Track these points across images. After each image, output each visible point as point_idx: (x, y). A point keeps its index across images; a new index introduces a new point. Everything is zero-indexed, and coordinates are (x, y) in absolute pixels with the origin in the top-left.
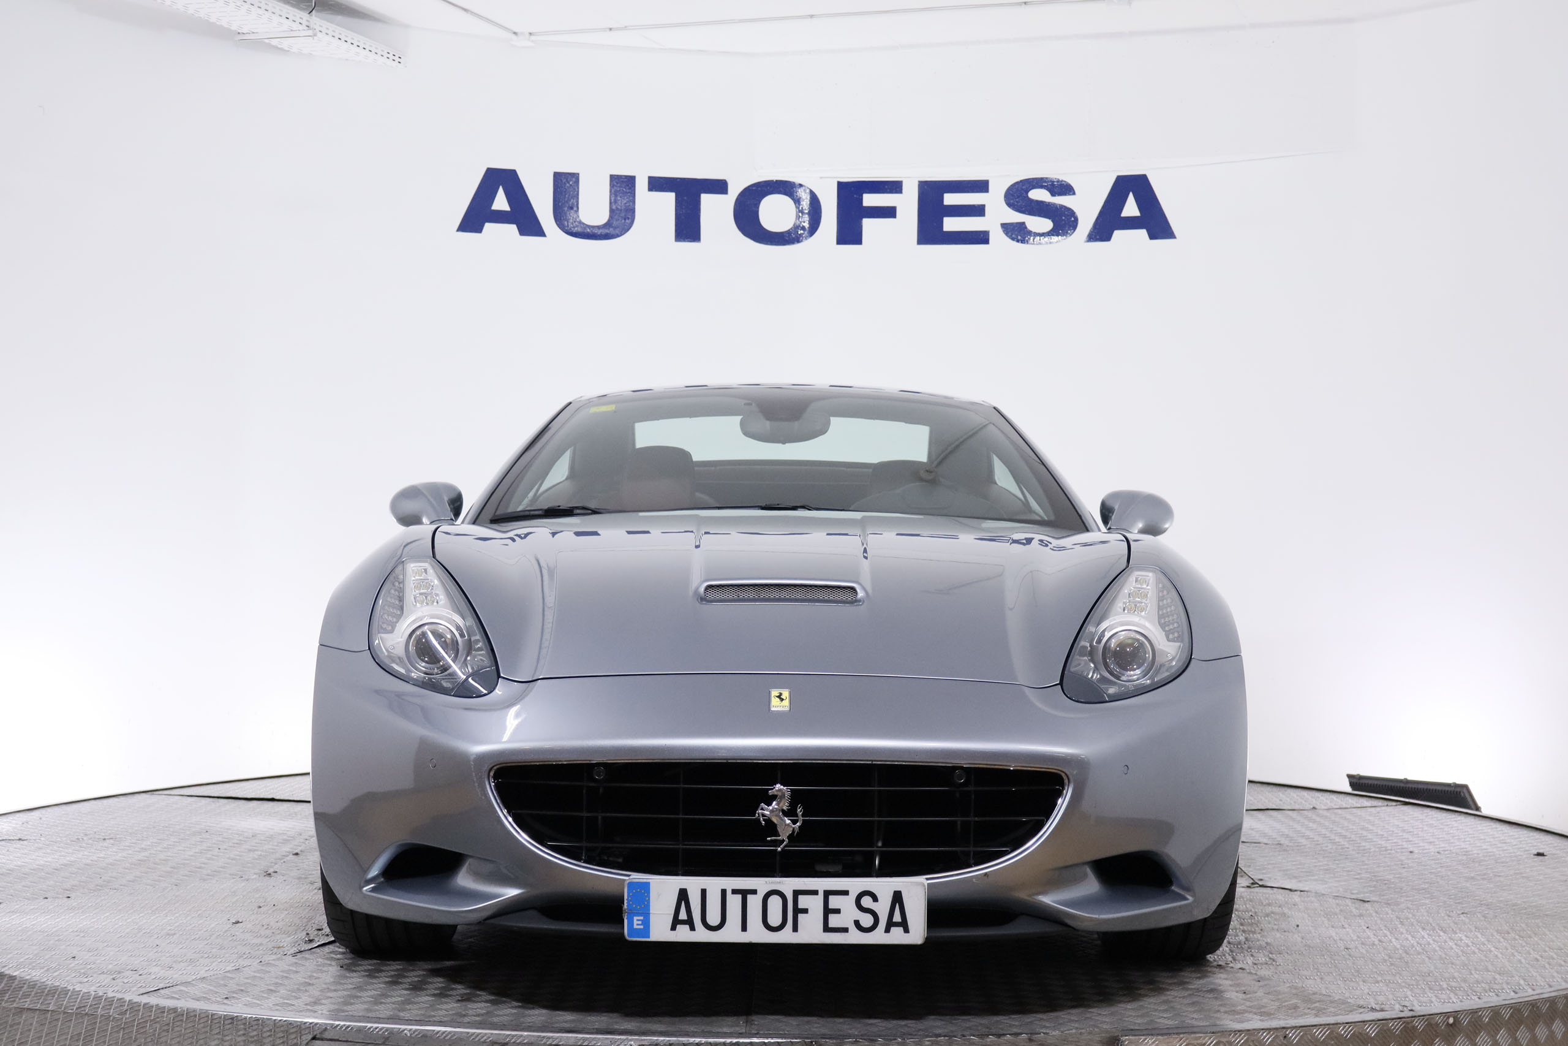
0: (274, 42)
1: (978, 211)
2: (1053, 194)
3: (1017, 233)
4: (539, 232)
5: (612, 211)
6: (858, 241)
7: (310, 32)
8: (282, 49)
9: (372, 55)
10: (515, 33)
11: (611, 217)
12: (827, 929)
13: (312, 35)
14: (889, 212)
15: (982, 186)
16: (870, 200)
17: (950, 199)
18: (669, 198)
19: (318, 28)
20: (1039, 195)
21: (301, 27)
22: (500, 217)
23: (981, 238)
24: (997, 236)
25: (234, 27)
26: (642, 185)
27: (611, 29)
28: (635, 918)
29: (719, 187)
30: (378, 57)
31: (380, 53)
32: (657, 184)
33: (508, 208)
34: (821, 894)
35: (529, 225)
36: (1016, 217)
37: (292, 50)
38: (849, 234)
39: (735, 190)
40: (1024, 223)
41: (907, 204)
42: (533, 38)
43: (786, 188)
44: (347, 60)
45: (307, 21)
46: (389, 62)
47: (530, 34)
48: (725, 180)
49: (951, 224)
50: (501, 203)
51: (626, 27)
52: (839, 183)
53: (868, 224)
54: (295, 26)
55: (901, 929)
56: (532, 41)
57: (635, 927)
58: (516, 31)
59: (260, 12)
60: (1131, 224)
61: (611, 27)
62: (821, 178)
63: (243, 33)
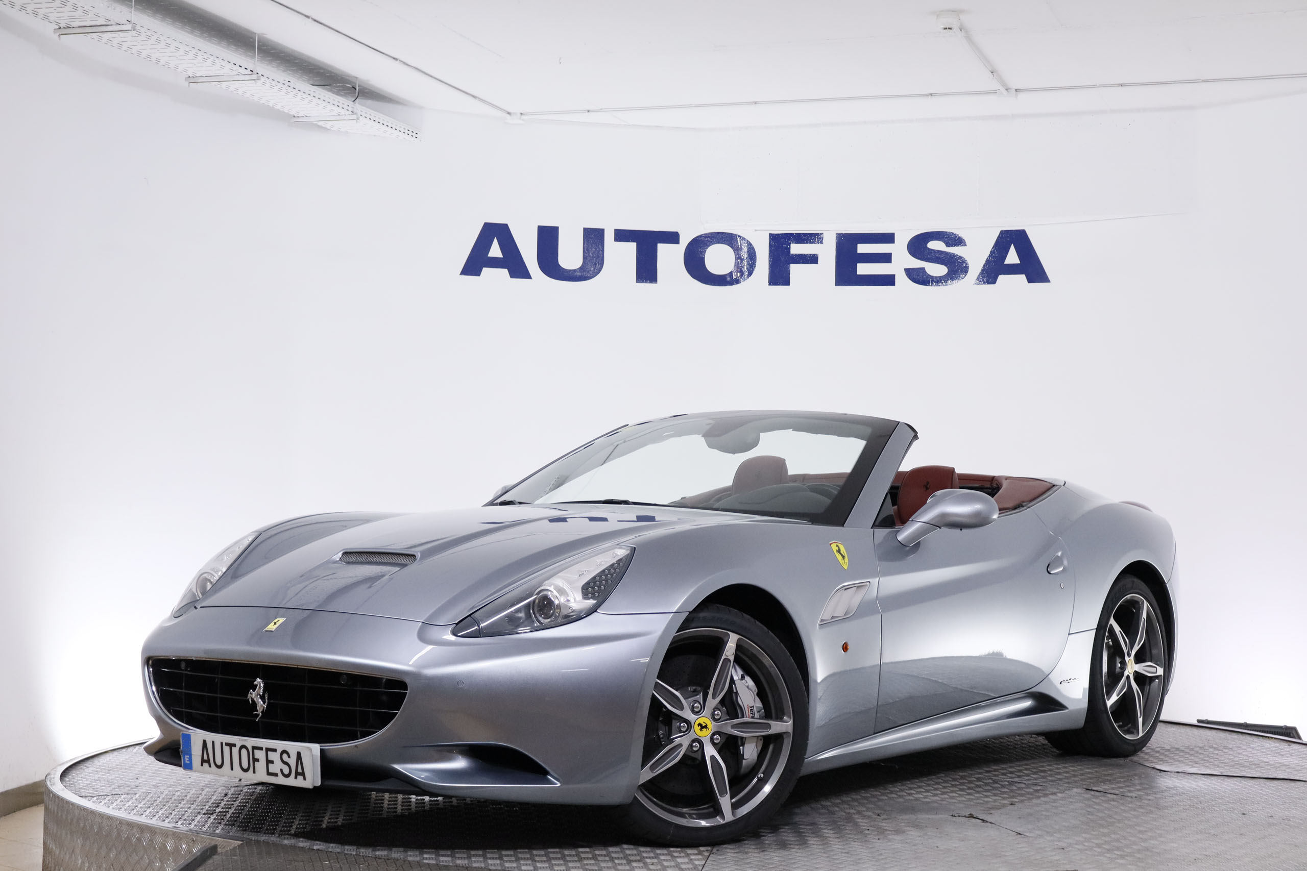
0: (320, 124)
1: (886, 258)
2: (948, 245)
3: (918, 277)
4: (526, 275)
5: (585, 258)
6: (787, 283)
7: (354, 117)
8: (325, 128)
9: (397, 133)
10: (509, 113)
11: (584, 262)
12: (269, 774)
13: (355, 118)
14: (812, 259)
15: (888, 238)
16: (796, 249)
17: (862, 248)
18: (632, 247)
19: (359, 113)
20: (935, 245)
21: (347, 113)
22: (495, 263)
23: (888, 280)
24: (902, 279)
25: (292, 113)
26: (609, 237)
27: (588, 111)
28: (186, 756)
29: (672, 238)
30: (401, 134)
31: (403, 130)
32: (622, 236)
33: (500, 255)
34: (264, 749)
35: (518, 270)
36: (917, 263)
37: (332, 129)
38: (779, 277)
39: (685, 241)
40: (923, 269)
41: (827, 252)
42: (523, 117)
43: (728, 239)
44: (375, 136)
45: (353, 107)
46: (409, 137)
47: (521, 114)
48: (677, 232)
49: (863, 269)
50: (495, 251)
51: (601, 109)
52: (771, 235)
53: (795, 270)
54: (343, 112)
55: (302, 777)
56: (523, 120)
57: (186, 762)
58: (509, 111)
59: (319, 102)
60: (1012, 270)
61: (589, 109)
62: (756, 230)
63: (298, 117)
